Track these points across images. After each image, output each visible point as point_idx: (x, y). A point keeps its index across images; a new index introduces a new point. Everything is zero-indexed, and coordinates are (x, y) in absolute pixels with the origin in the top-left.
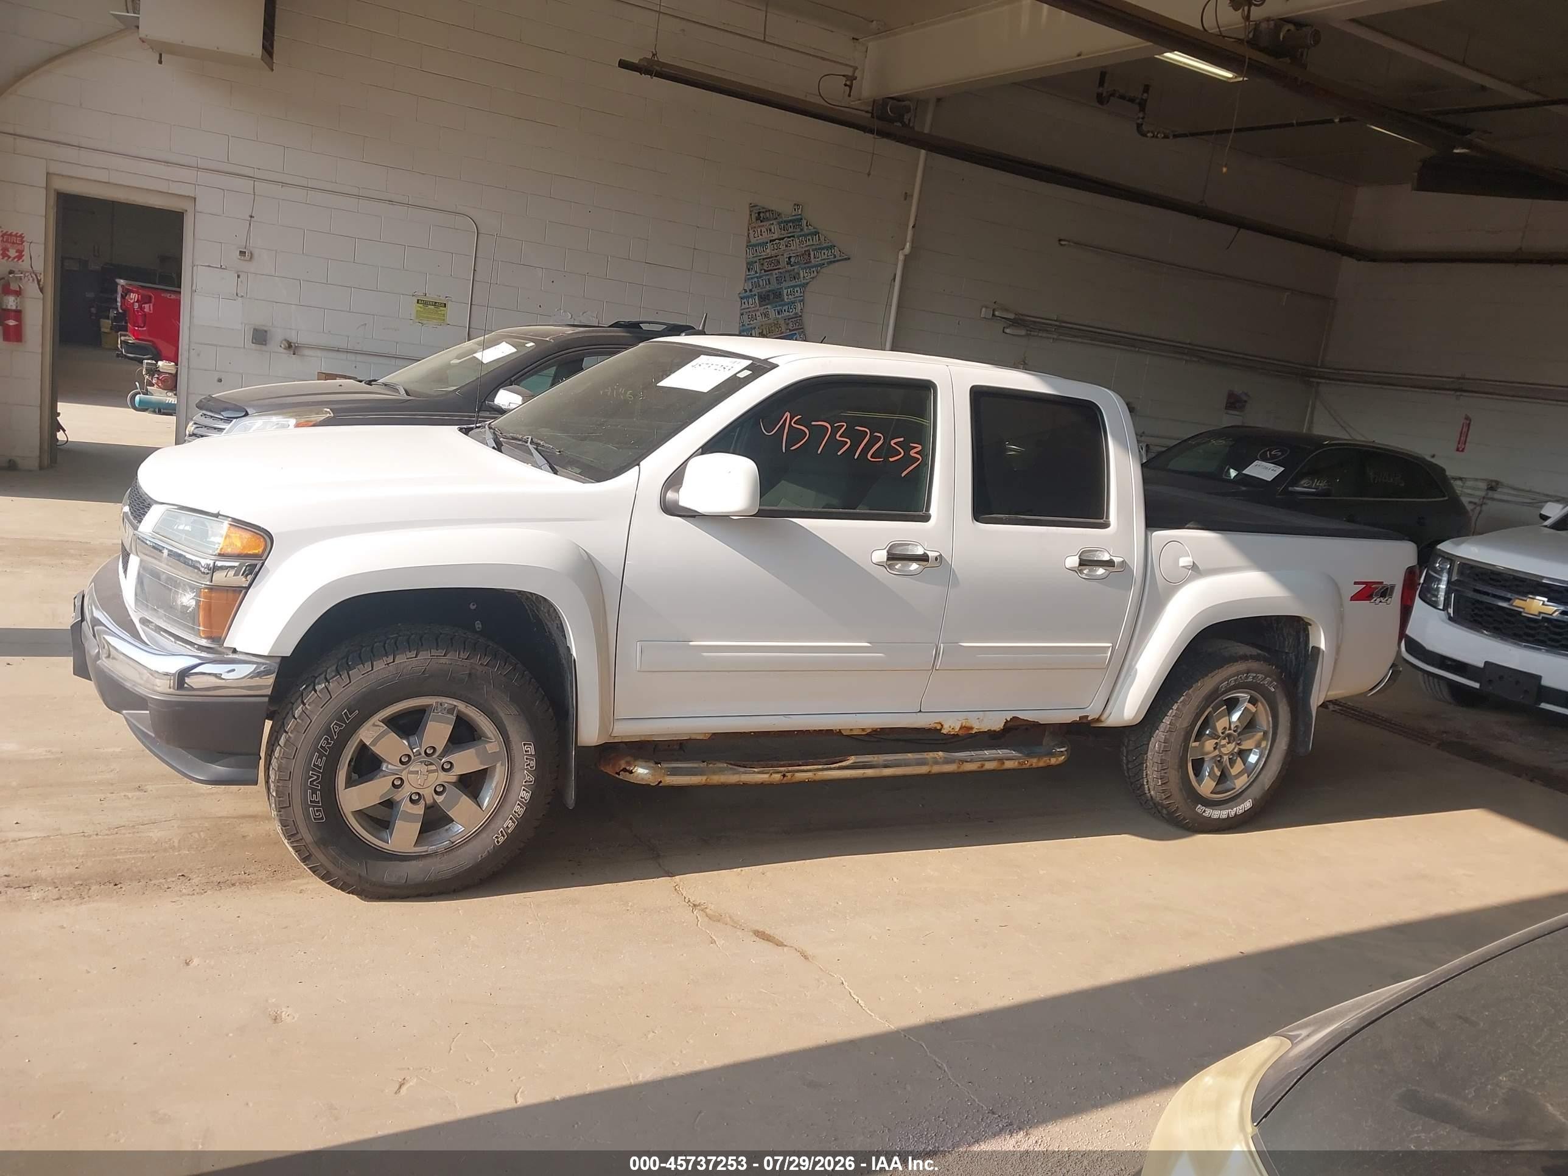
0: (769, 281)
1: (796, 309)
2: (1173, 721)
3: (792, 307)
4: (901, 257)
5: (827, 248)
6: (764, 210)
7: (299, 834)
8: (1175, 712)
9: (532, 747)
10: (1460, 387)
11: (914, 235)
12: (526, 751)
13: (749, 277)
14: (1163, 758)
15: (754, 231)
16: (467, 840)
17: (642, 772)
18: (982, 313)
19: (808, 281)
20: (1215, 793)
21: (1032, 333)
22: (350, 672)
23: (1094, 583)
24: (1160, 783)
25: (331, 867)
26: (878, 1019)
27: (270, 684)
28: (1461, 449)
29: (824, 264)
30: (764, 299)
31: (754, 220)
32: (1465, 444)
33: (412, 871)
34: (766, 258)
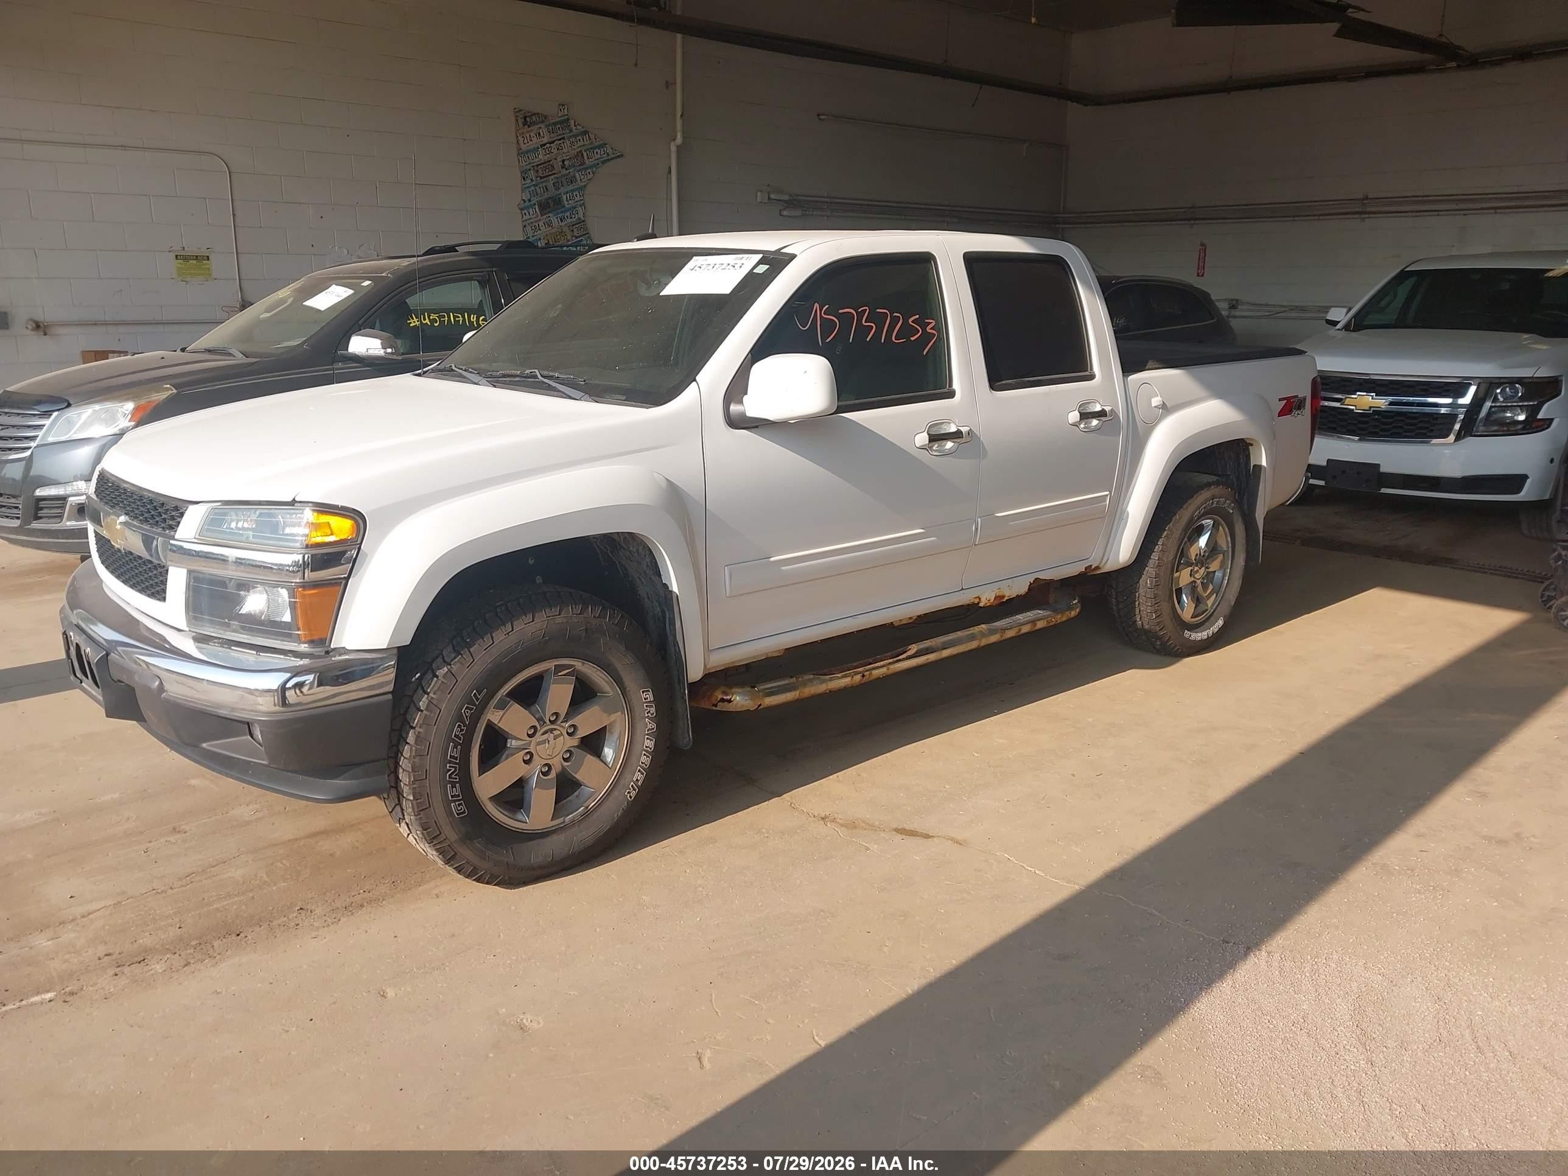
0: (546, 188)
1: (577, 213)
2: (1161, 556)
3: (574, 212)
4: (673, 149)
5: (599, 147)
6: (529, 114)
7: (443, 834)
8: (1161, 547)
9: (651, 693)
10: (1191, 216)
11: (683, 125)
12: (645, 699)
13: (525, 186)
14: (1156, 592)
15: (523, 137)
16: (599, 802)
17: (740, 700)
18: (758, 198)
19: (585, 183)
20: (1195, 617)
21: (807, 213)
22: (471, 650)
23: (1092, 435)
24: (1154, 617)
25: (476, 861)
26: (1066, 884)
27: (391, 679)
28: (1201, 274)
29: (598, 164)
30: (544, 207)
31: (521, 125)
32: (1204, 269)
33: (554, 846)
34: (540, 164)
